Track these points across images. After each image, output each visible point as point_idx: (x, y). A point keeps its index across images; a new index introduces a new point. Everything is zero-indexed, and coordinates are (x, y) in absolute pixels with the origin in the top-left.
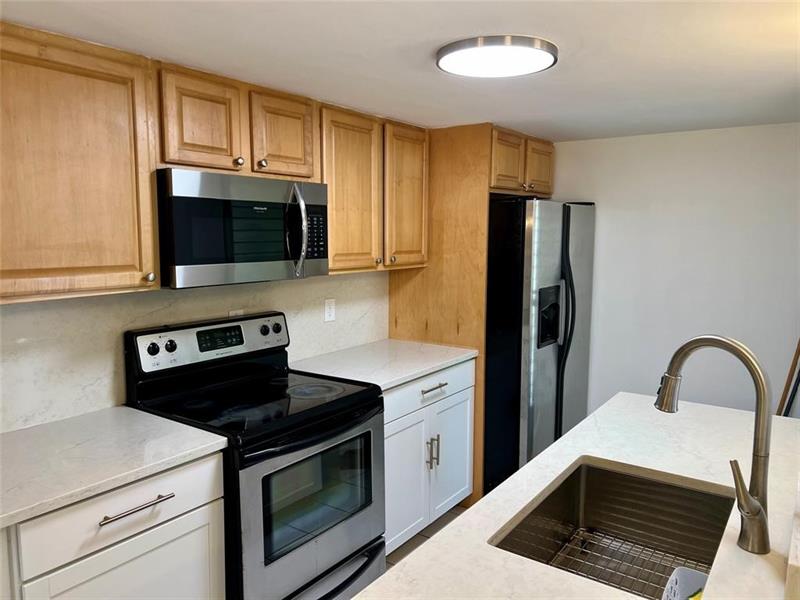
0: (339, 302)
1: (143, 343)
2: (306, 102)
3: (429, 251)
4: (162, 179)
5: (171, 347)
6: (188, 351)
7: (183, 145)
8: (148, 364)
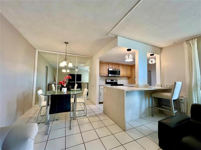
0: (123, 80)
1: (107, 80)
2: (119, 64)
3: (132, 76)
4: (108, 69)
5: (109, 80)
6: (110, 81)
7: (110, 67)
8: (107, 81)
